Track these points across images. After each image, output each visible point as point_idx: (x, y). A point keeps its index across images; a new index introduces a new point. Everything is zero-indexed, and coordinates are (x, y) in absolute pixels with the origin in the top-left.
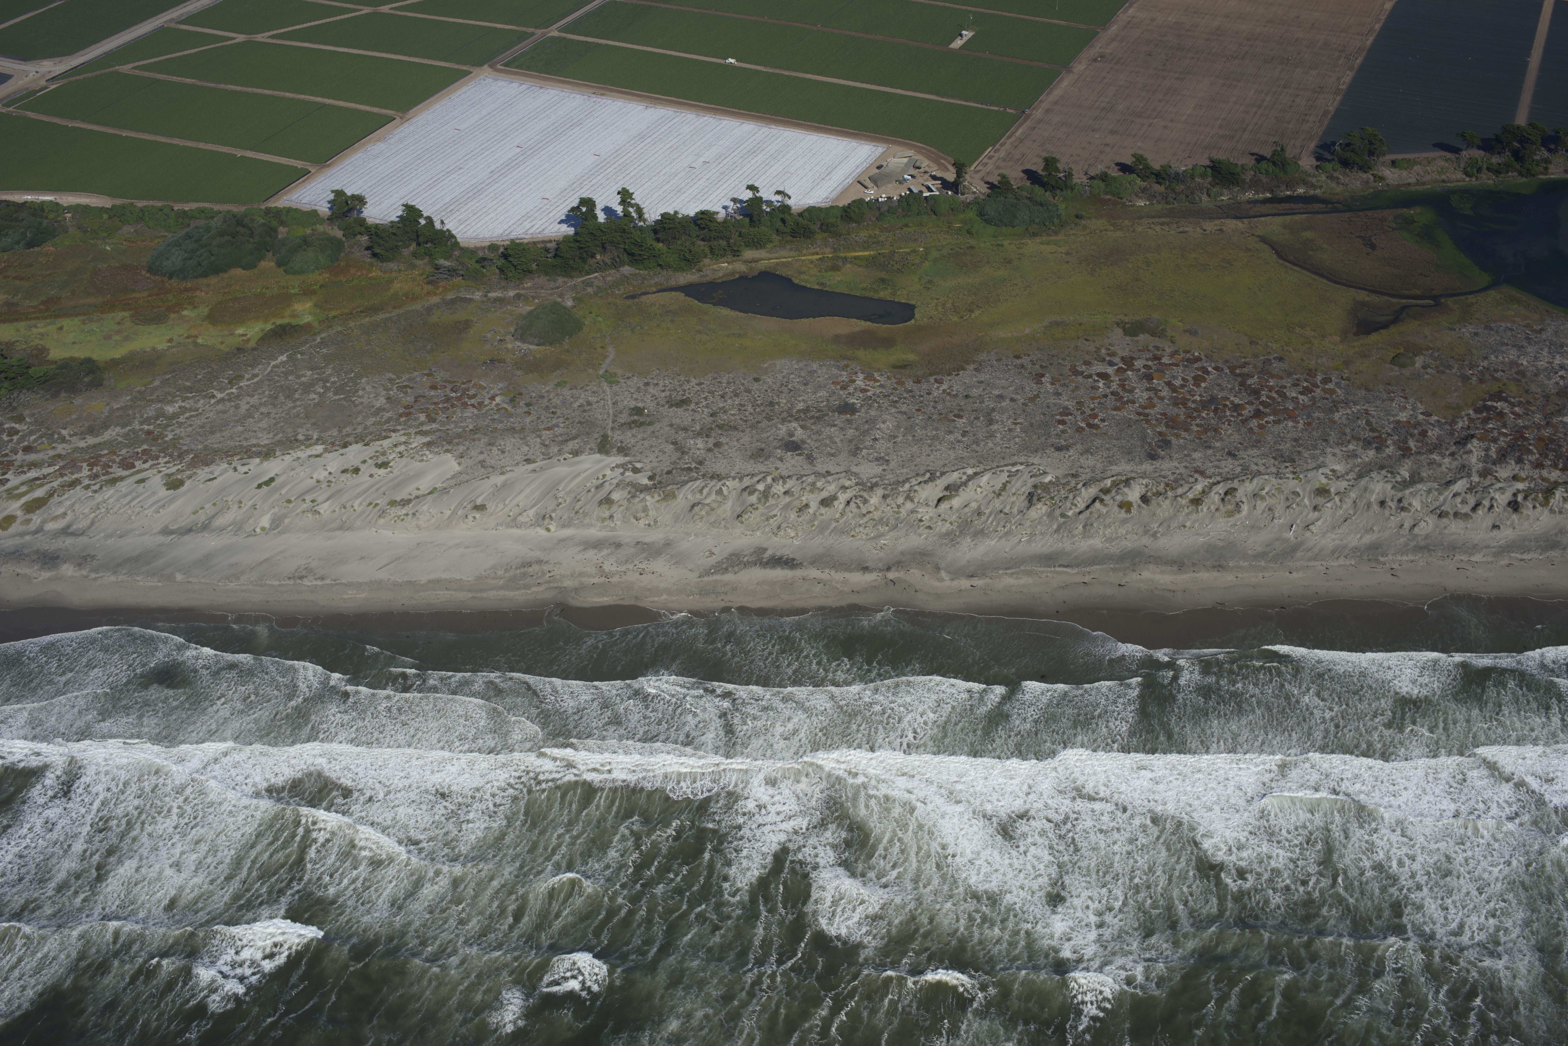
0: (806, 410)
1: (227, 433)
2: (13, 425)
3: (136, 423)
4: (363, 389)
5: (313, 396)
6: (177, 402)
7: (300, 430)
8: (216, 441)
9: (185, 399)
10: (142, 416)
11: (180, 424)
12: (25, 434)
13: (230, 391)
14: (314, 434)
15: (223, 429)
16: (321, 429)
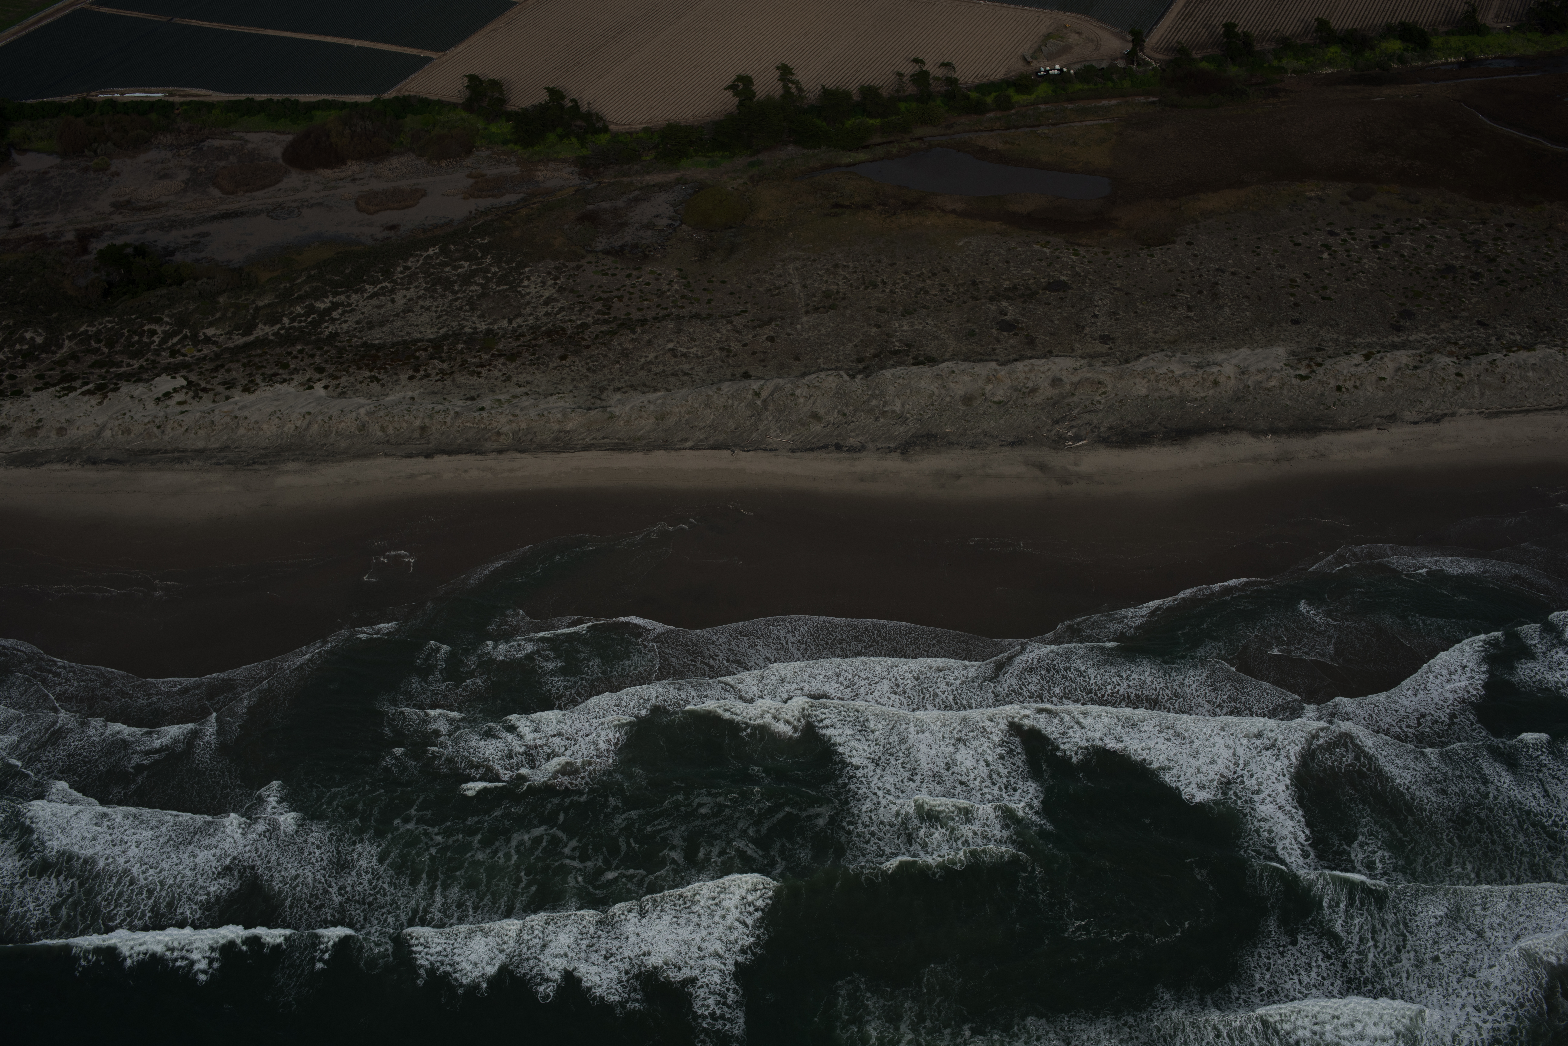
0: (1015, 288)
1: (387, 328)
2: (153, 327)
3: (286, 321)
4: (528, 278)
5: (474, 287)
6: (327, 297)
7: (465, 323)
8: (377, 336)
9: (335, 294)
10: (291, 313)
11: (333, 320)
12: (168, 336)
13: (384, 285)
14: (482, 326)
15: (382, 324)
16: (489, 321)
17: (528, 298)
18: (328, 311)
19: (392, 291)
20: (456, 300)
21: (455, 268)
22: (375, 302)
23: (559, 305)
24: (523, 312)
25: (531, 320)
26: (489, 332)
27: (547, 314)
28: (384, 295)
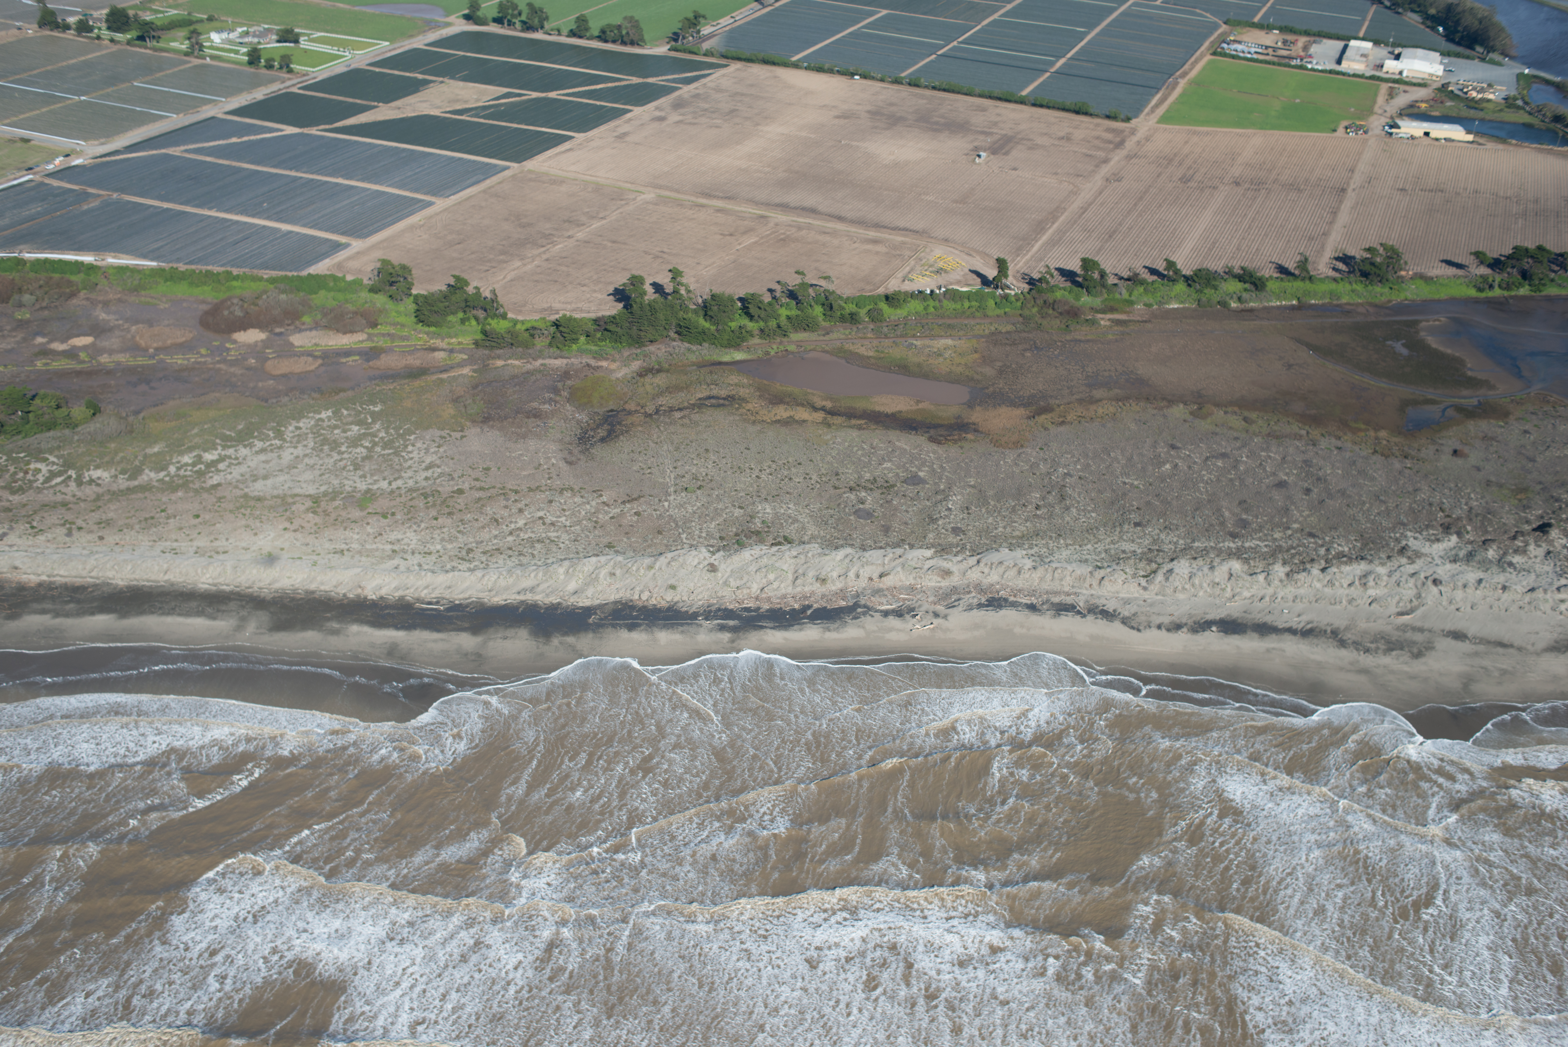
0: (874, 480)
1: (269, 482)
2: (39, 465)
3: (172, 469)
4: (413, 445)
5: (359, 450)
6: (216, 449)
7: (346, 482)
8: (258, 488)
9: (224, 447)
10: (178, 462)
11: (218, 471)
12: (53, 475)
13: (273, 442)
14: (362, 486)
15: (265, 477)
16: (370, 481)
17: (410, 462)
18: (214, 463)
19: (280, 448)
20: (341, 460)
21: (345, 431)
22: (262, 457)
23: (439, 470)
24: (403, 474)
25: (411, 483)
26: (368, 491)
27: (426, 479)
28: (272, 451)
